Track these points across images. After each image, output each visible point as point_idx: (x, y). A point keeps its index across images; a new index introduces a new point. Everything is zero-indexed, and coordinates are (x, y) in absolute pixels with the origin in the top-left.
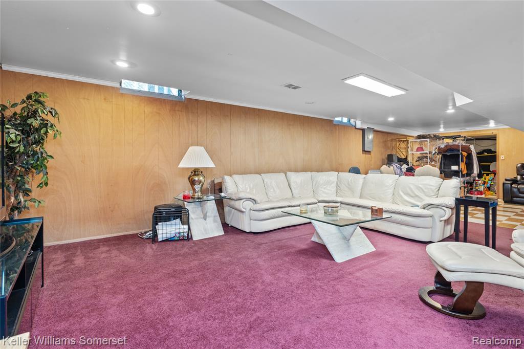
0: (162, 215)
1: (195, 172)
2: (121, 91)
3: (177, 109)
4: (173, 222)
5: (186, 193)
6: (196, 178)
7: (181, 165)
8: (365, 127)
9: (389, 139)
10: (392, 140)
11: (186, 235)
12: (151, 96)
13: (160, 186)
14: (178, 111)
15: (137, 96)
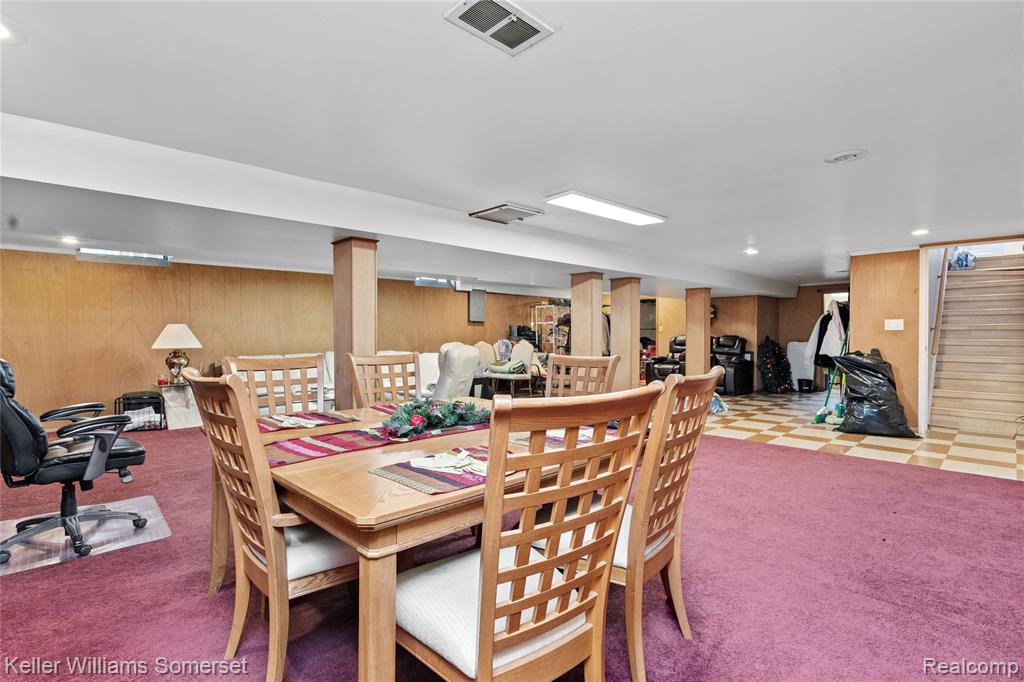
0: (133, 402)
1: (175, 353)
2: (79, 259)
3: (158, 276)
4: (147, 409)
5: (163, 377)
6: (175, 361)
7: (157, 345)
8: (469, 288)
9: (519, 303)
10: (526, 304)
11: (158, 424)
12: (120, 263)
13: (135, 370)
14: (160, 278)
15: (99, 264)
